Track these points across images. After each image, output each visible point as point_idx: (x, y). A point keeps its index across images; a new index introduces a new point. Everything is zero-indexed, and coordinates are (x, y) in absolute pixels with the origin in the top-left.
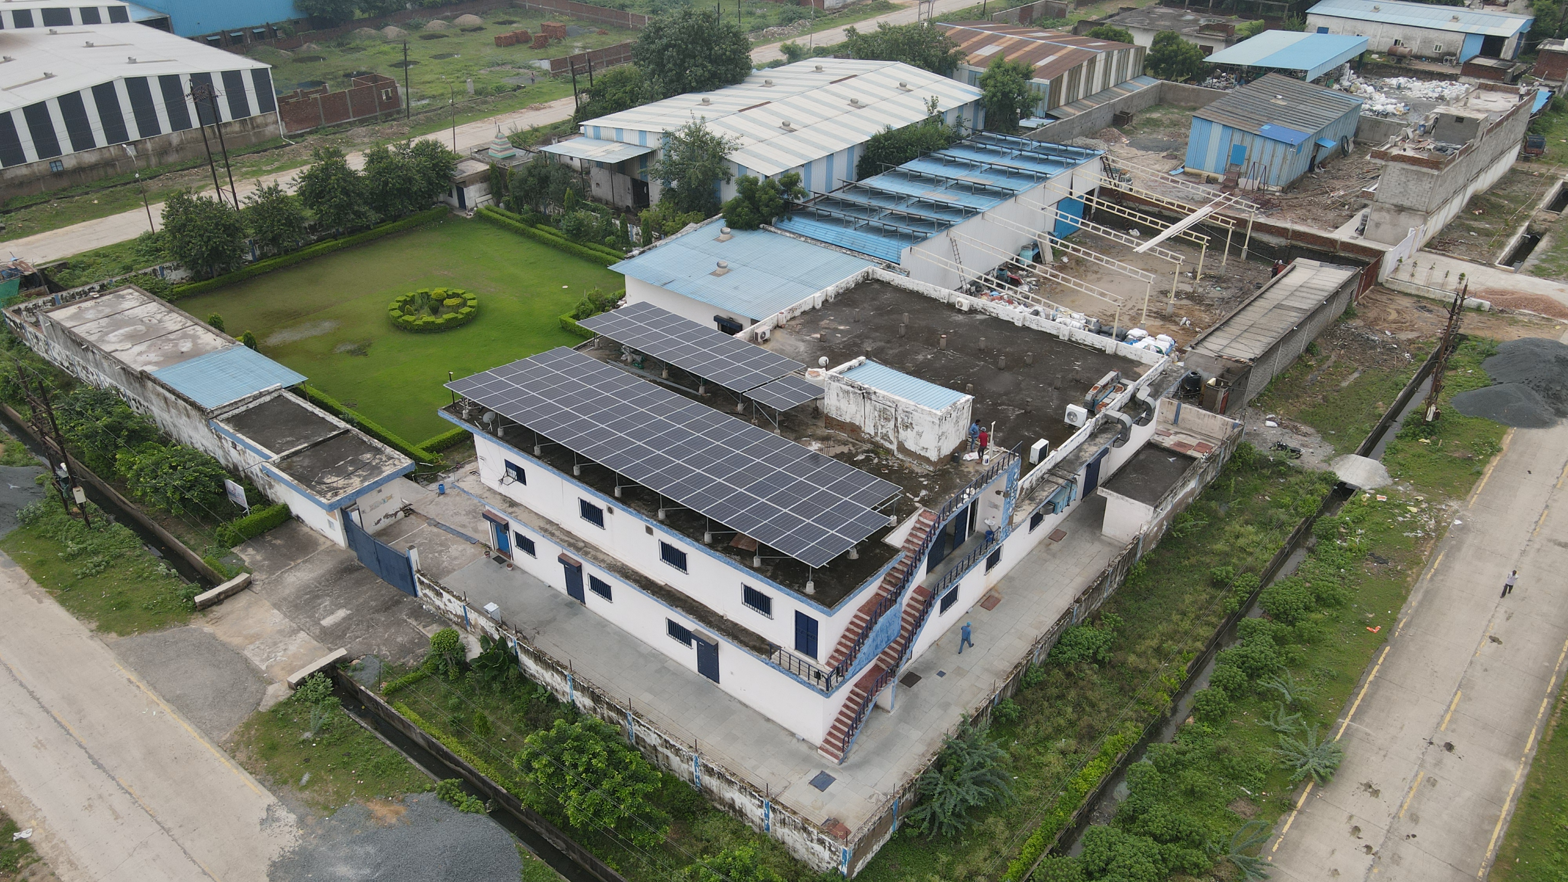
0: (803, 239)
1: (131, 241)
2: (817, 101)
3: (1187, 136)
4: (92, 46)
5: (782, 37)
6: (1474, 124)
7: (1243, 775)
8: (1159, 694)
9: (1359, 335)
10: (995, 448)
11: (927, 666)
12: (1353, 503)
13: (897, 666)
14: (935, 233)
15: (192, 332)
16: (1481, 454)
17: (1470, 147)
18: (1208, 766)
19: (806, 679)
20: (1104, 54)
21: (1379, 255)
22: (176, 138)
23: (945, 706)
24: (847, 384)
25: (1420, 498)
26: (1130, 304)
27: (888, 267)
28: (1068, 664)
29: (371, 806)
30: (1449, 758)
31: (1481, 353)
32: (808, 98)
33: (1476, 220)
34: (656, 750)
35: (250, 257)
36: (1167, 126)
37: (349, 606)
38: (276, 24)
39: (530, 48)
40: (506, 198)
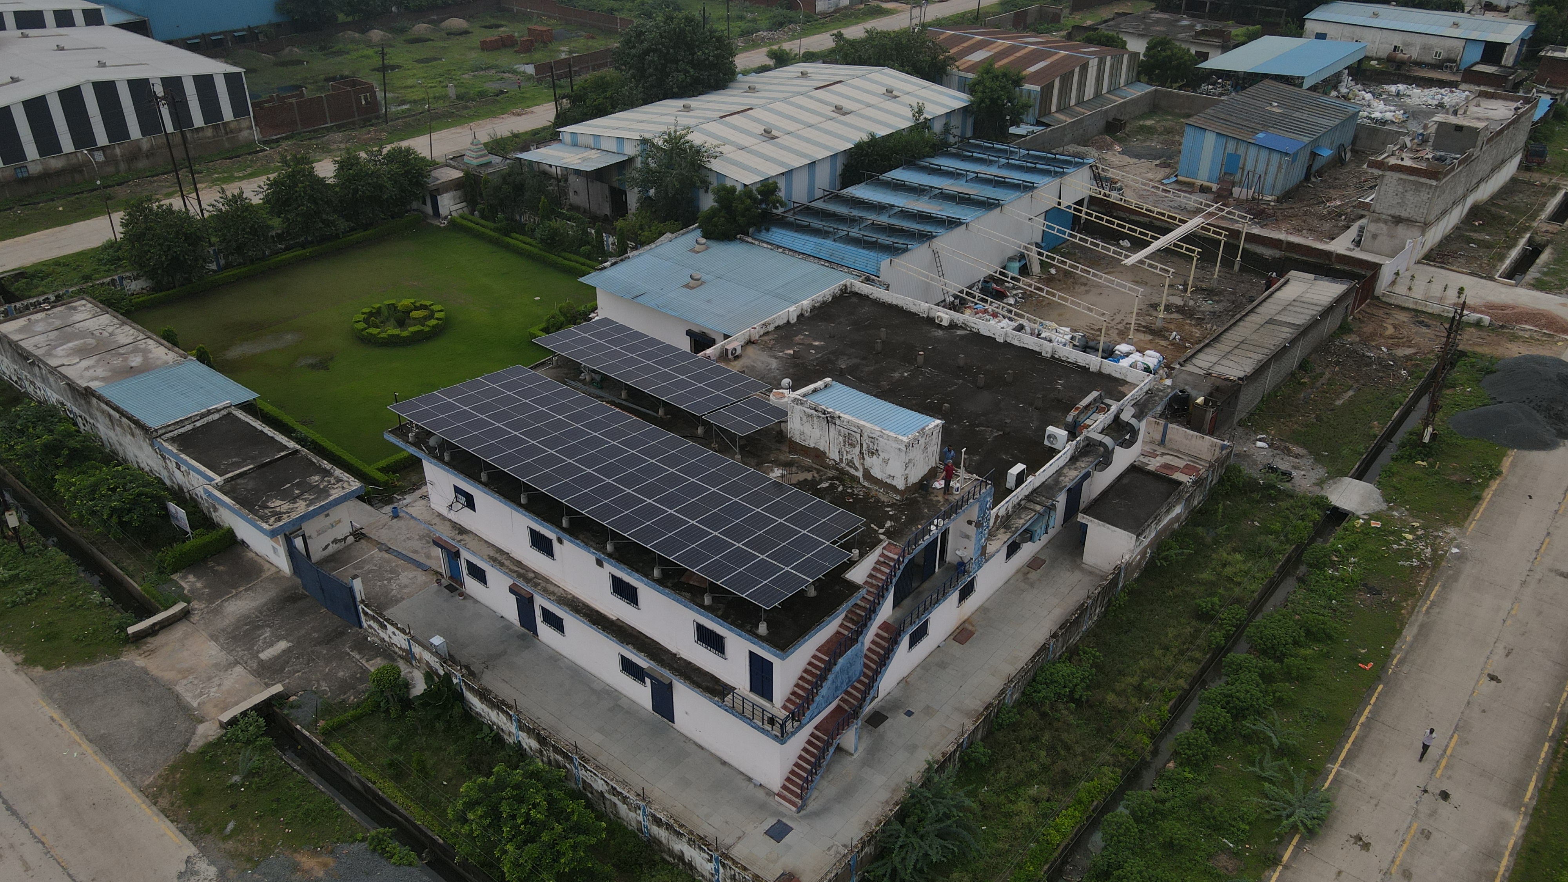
0: (781, 250)
1: (93, 249)
2: (800, 107)
3: (1180, 144)
4: (63, 49)
5: (772, 41)
6: (1474, 132)
7: (1226, 826)
8: (1138, 736)
9: (1355, 351)
10: (967, 476)
11: (895, 705)
12: (1346, 529)
13: (861, 707)
14: (916, 245)
15: (143, 346)
16: (1481, 477)
17: (1469, 156)
18: (1189, 816)
19: (760, 724)
20: (1096, 60)
21: (1376, 267)
22: (145, 144)
23: (912, 748)
24: (810, 408)
25: (1416, 524)
26: (1118, 318)
27: (868, 280)
28: (1043, 704)
29: (298, 857)
30: (1444, 808)
31: (1481, 370)
32: (791, 104)
33: (1475, 231)
34: (604, 796)
35: (214, 267)
36: (1161, 134)
37: (290, 638)
38: (257, 27)
39: (516, 52)
40: (480, 206)
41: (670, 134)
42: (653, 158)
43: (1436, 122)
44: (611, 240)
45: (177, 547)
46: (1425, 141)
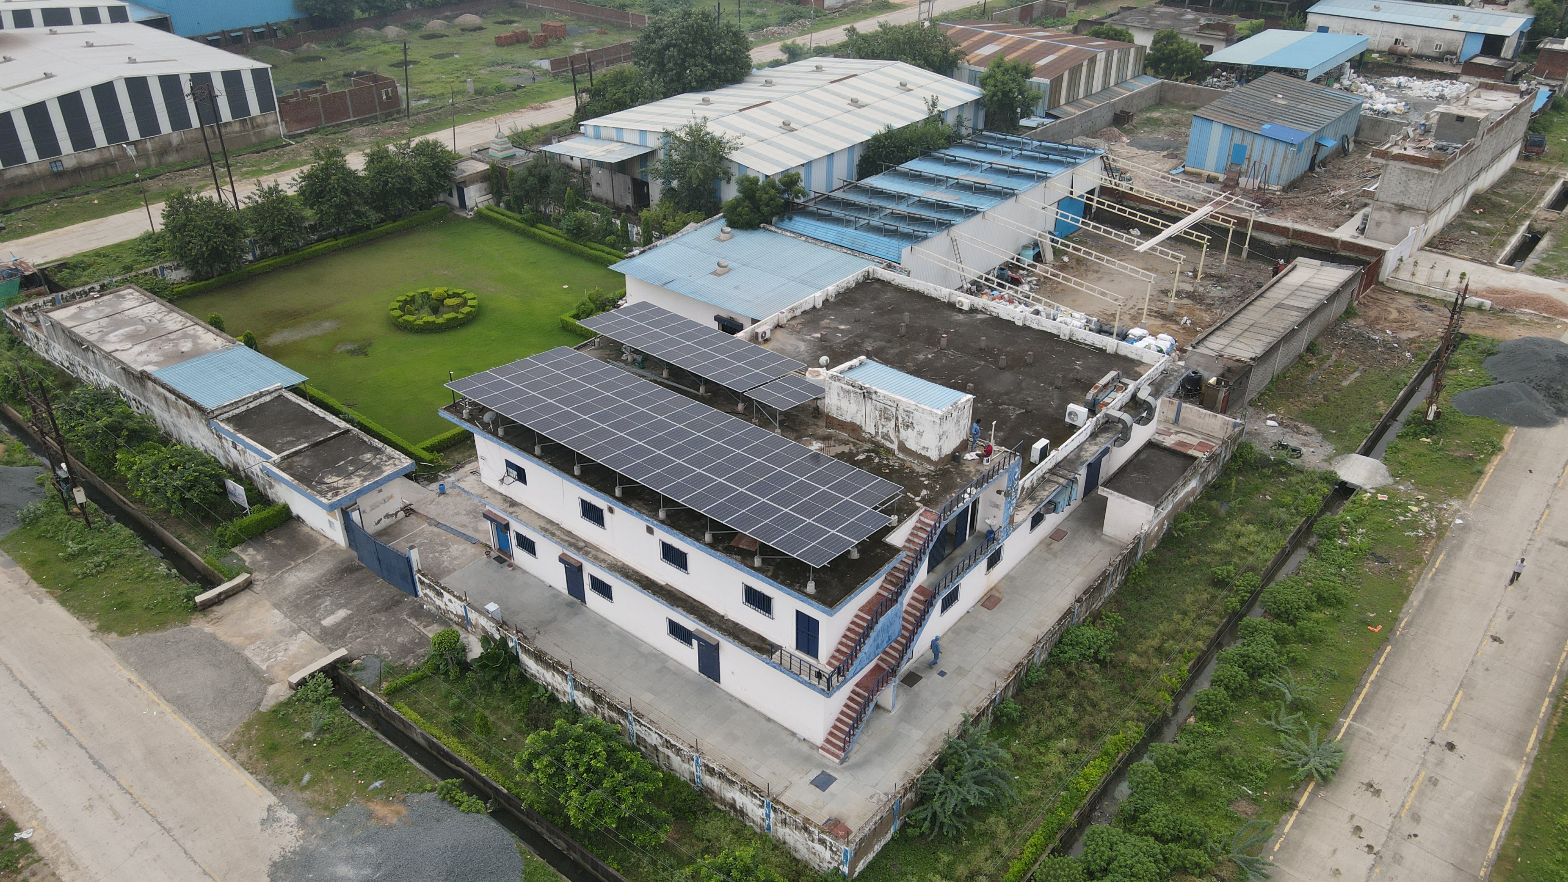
0: (804, 239)
1: (131, 240)
2: (817, 100)
3: (1187, 136)
4: (92, 46)
5: (782, 36)
6: (1475, 123)
7: (1244, 774)
8: (1160, 693)
9: (1361, 334)
12: (1354, 502)
13: (898, 665)
14: (935, 233)
15: (192, 332)
16: (1482, 453)
17: (1471, 146)
18: (1210, 766)
19: (807, 679)
20: (1104, 54)
21: (1380, 254)
22: (175, 138)
23: (946, 706)
24: (847, 384)
25: (1421, 497)
26: (1130, 304)
27: (889, 267)
28: (1069, 664)
29: (372, 806)
30: (1451, 758)
31: (1482, 352)
32: (808, 97)
33: (1476, 219)
34: (657, 750)
35: (250, 257)
36: (1168, 126)
37: (350, 606)
38: (276, 24)
39: (531, 47)
40: (505, 198)
41: (691, 127)
42: (676, 150)
43: (1437, 113)
44: (635, 230)
45: (237, 522)
46: (1427, 131)
